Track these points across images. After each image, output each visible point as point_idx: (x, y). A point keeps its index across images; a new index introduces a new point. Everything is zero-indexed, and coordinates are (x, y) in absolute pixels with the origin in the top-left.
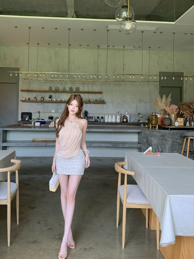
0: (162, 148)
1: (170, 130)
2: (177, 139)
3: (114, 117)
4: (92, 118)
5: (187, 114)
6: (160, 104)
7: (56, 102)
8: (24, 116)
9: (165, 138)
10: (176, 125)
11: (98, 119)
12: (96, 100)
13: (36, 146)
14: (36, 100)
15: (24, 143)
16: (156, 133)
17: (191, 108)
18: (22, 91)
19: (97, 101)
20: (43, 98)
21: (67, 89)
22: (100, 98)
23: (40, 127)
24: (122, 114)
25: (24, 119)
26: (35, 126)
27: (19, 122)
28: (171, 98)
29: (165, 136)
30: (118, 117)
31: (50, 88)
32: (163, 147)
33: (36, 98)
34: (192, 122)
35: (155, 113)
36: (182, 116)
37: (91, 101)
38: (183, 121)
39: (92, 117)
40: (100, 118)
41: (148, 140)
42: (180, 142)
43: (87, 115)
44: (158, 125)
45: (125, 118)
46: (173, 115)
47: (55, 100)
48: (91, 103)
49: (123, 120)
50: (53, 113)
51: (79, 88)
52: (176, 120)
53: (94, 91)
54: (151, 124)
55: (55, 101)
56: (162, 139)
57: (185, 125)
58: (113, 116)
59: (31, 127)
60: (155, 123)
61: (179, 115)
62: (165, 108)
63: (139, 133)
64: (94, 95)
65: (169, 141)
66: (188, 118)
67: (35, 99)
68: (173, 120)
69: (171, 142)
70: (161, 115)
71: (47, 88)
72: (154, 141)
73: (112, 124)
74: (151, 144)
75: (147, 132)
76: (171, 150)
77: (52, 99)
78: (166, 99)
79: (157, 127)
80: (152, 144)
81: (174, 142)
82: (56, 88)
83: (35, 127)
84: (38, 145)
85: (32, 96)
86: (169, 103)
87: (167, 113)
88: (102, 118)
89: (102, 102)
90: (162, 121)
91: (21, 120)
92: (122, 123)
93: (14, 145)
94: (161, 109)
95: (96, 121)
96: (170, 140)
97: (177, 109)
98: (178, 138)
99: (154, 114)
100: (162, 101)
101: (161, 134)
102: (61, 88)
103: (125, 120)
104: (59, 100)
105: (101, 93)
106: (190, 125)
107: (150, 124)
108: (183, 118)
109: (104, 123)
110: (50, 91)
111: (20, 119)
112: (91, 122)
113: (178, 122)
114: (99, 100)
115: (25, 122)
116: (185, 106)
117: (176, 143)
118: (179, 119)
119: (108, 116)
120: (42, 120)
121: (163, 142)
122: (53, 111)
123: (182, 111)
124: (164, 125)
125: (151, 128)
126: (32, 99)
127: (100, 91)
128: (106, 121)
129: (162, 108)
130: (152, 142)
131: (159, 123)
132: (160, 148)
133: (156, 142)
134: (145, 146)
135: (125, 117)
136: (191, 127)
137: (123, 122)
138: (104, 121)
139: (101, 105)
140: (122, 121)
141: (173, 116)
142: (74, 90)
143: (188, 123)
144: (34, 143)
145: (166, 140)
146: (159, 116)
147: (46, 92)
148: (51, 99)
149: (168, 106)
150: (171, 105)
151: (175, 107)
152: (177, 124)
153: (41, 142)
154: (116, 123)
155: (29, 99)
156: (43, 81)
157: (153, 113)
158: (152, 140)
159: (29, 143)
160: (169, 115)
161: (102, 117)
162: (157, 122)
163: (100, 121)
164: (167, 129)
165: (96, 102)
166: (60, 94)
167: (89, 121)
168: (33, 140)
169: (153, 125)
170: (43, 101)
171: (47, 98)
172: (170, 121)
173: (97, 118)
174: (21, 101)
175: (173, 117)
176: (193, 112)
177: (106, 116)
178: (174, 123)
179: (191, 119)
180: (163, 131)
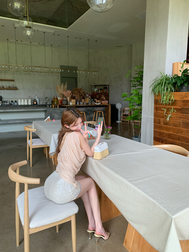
3: (26, 101)
5: (77, 97)
6: (59, 90)
10: (70, 104)
11: (12, 103)
12: (9, 87)
16: (57, 111)
17: (80, 93)
19: (10, 88)
22: (13, 85)
24: (32, 98)
28: (67, 86)
34: (81, 102)
35: (56, 96)
36: (75, 98)
37: (5, 87)
38: (75, 102)
39: (6, 101)
40: (14, 102)
41: (52, 116)
43: (1, 99)
44: (58, 105)
45: (35, 101)
46: (69, 98)
48: (4, 89)
49: (34, 103)
52: (70, 100)
53: (6, 79)
54: (54, 105)
57: (76, 104)
60: (56, 103)
61: (73, 98)
62: (63, 92)
63: (45, 111)
64: (7, 82)
66: (78, 99)
68: (68, 101)
70: (60, 98)
73: (24, 106)
75: (51, 110)
78: (64, 86)
79: (58, 106)
87: (65, 96)
88: (16, 101)
89: (15, 89)
90: (61, 102)
92: (33, 105)
95: (10, 104)
97: (71, 93)
100: (61, 88)
101: (60, 111)
105: (13, 80)
106: (80, 104)
108: (75, 100)
109: (18, 106)
112: (5, 105)
113: (72, 102)
114: (12, 87)
116: (77, 91)
118: (72, 100)
123: (74, 95)
124: (63, 104)
125: (53, 107)
127: (12, 79)
128: (19, 104)
129: (61, 93)
130: (55, 117)
131: (59, 103)
133: (58, 116)
136: (80, 105)
139: (14, 91)
143: (78, 103)
146: (59, 98)
149: (65, 91)
150: (67, 90)
151: (69, 92)
152: (71, 104)
154: (28, 106)
157: (54, 96)
158: (55, 115)
160: (66, 97)
162: (58, 102)
163: (14, 105)
164: (65, 107)
165: (9, 88)
169: (55, 105)
172: (66, 102)
175: (68, 98)
176: (82, 95)
177: (19, 100)
178: (69, 103)
179: (80, 100)
180: (62, 109)
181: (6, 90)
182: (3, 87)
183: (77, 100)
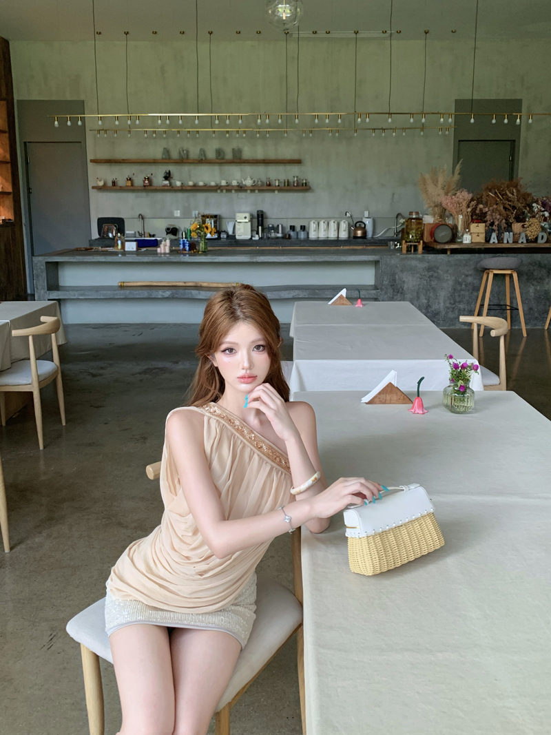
0: (429, 297)
1: (451, 253)
2: (467, 276)
3: (333, 226)
4: (276, 229)
5: (495, 213)
6: (431, 188)
7: (183, 189)
8: (105, 227)
9: (435, 274)
10: (464, 242)
11: (292, 233)
12: (285, 182)
13: (126, 299)
14: (132, 185)
15: (97, 291)
16: (414, 263)
17: (508, 199)
18: (94, 161)
19: (288, 185)
20: (148, 178)
21: (211, 154)
22: (297, 177)
23: (137, 253)
24: (354, 216)
25: (104, 233)
26: (124, 251)
27: (92, 242)
28: (460, 173)
29: (438, 269)
30: (344, 226)
31: (167, 151)
32: (431, 295)
33: (130, 179)
34: (506, 233)
35: (417, 213)
36: (483, 218)
37: (273, 183)
38: (484, 231)
39: (275, 226)
40: (298, 229)
41: (395, 280)
42: (474, 283)
43: (262, 220)
44: (421, 242)
45: (360, 228)
46: (461, 217)
47: (178, 184)
48: (273, 191)
49: (355, 233)
50: (177, 218)
51: (240, 151)
52: (467, 227)
53: (280, 157)
54: (406, 242)
55: (180, 188)
56: (429, 277)
57: (487, 240)
58: (332, 223)
59: (116, 254)
60: (414, 238)
61: (478, 217)
62: (442, 198)
63: (376, 263)
64: (281, 168)
65: (447, 280)
66: (496, 223)
67: (130, 182)
68: (459, 229)
69: (451, 283)
70: (434, 217)
71: (158, 154)
72: (410, 282)
73: (327, 242)
74: (403, 290)
75: (394, 260)
76: (452, 302)
77: (172, 181)
79: (420, 248)
80: (404, 288)
81: (460, 284)
82: (180, 153)
83: (124, 253)
84: (131, 296)
85: (120, 174)
86: (454, 186)
87: (447, 212)
88: (303, 228)
89: (303, 187)
90: (433, 232)
91: (98, 236)
92: (353, 239)
93: (75, 295)
94: (435, 202)
95: (286, 237)
96: (449, 278)
97: (472, 200)
98: (470, 273)
99: (414, 217)
100: (437, 182)
101: (426, 265)
102: (194, 152)
103: (359, 233)
104: (191, 183)
105: (298, 162)
106: (500, 240)
107: (404, 242)
108: (484, 224)
109: (308, 241)
110: (167, 159)
111: (95, 235)
112: (272, 238)
113: (471, 234)
114: (294, 182)
115: (107, 242)
116: (496, 193)
117: (463, 286)
118: (473, 226)
119: (316, 223)
120: (150, 236)
121: (433, 283)
122: (177, 213)
123: (482, 206)
124: (435, 241)
125: (404, 251)
126: (122, 182)
127: (296, 157)
128: (313, 236)
129: (437, 200)
130: (405, 285)
131: (427, 238)
132: (424, 297)
134: (386, 293)
135: (359, 225)
136: (500, 246)
137: (356, 237)
138: (308, 237)
139: (299, 195)
140: (352, 235)
141: (460, 221)
142: (229, 156)
143: (494, 235)
144: (122, 292)
145: (438, 278)
146: (429, 220)
147: (155, 162)
148: (170, 183)
149: (450, 194)
150: (457, 191)
152: (467, 239)
153: (139, 288)
154: (337, 242)
155: (114, 183)
156: (146, 135)
157: (411, 213)
158: (404, 279)
159: (109, 292)
160: (452, 217)
161: (301, 226)
162: (422, 234)
163: (297, 238)
164: (444, 251)
165: (286, 188)
166: (192, 167)
167: (269, 238)
168: (120, 284)
169: (410, 242)
170: (148, 187)
171: (159, 181)
172: (451, 233)
173: (291, 229)
174: (93, 188)
176: (514, 208)
177: (312, 223)
178: (462, 236)
179: (504, 225)
180: (431, 257)
181: (276, 192)
182: (270, 185)
183: (492, 224)
